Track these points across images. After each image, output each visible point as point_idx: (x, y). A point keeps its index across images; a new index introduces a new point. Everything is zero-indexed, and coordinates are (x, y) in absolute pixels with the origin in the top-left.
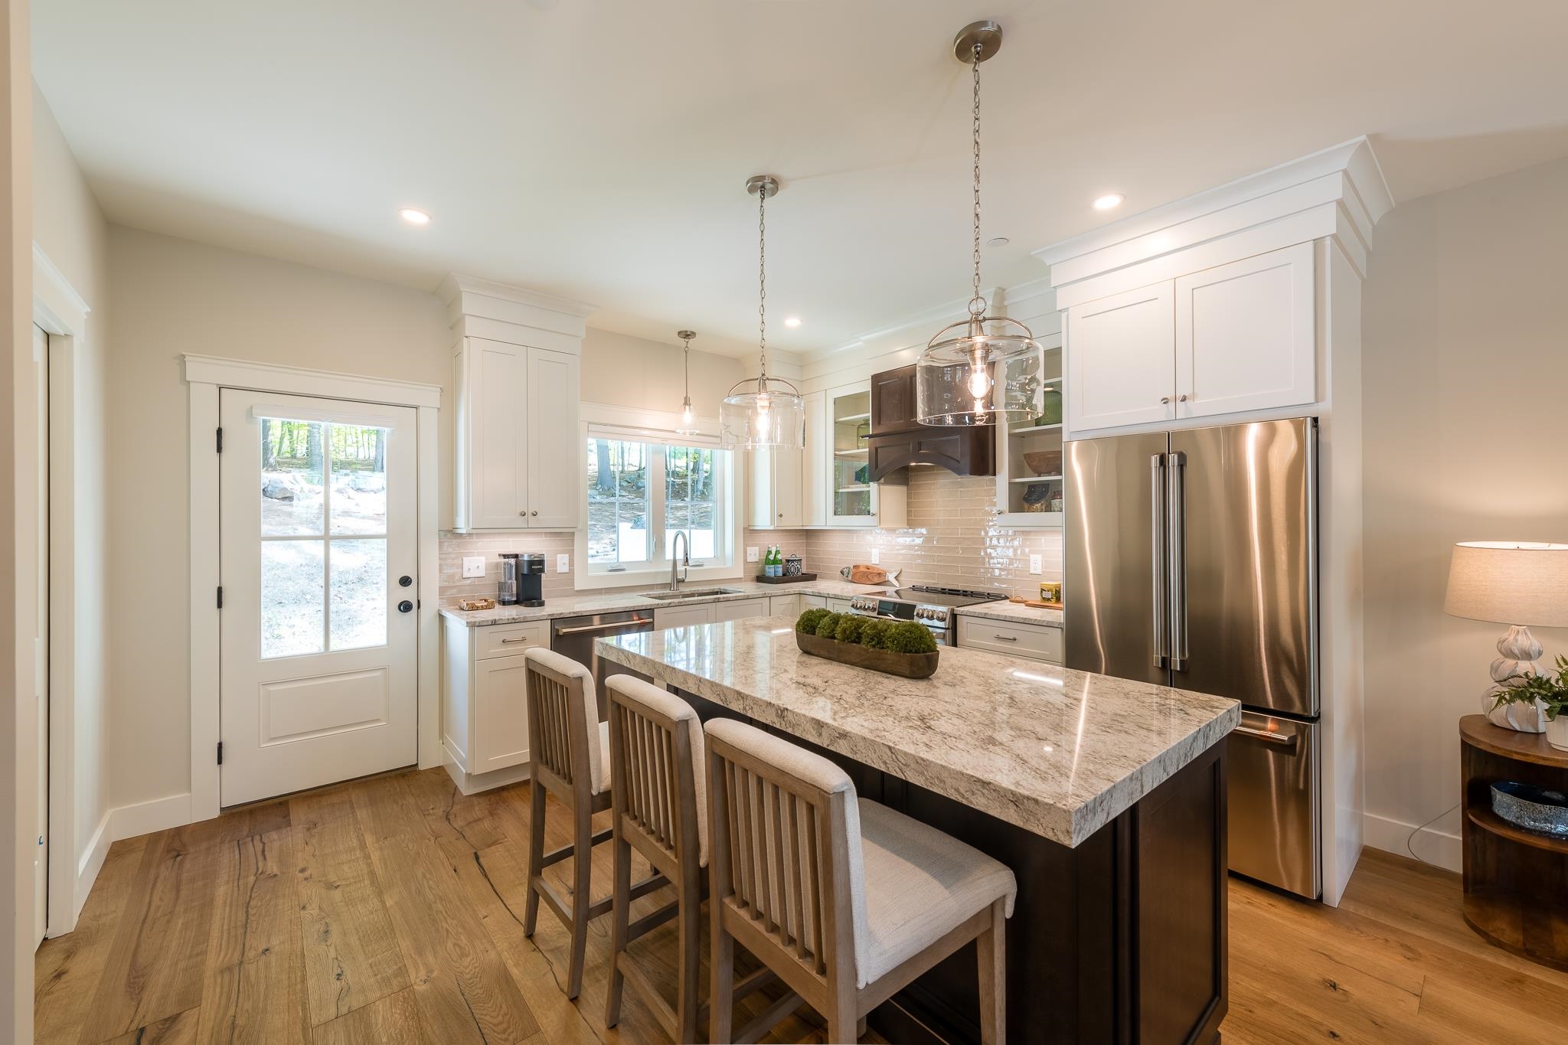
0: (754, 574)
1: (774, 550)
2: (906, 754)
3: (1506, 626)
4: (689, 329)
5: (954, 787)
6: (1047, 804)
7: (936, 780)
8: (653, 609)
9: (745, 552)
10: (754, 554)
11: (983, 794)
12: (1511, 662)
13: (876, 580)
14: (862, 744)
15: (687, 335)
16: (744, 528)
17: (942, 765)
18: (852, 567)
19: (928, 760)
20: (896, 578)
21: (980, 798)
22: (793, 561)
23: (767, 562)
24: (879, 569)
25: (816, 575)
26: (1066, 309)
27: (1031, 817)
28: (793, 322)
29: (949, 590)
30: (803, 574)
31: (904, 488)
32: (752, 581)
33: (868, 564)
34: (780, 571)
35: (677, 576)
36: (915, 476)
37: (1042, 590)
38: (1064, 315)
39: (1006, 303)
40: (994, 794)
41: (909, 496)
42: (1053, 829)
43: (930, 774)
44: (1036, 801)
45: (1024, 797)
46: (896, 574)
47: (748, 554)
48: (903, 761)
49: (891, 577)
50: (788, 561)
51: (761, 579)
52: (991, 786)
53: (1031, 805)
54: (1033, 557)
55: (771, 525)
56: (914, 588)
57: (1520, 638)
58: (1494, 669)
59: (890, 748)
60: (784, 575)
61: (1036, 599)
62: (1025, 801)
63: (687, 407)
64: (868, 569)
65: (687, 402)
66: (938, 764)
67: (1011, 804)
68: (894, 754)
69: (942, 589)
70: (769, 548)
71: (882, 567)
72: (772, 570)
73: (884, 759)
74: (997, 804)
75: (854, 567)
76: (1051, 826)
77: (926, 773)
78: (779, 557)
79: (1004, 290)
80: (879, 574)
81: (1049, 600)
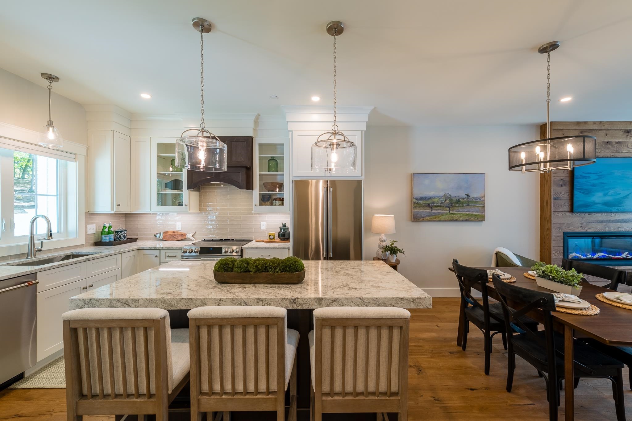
0: (92, 241)
1: (107, 226)
2: (368, 298)
3: (381, 234)
4: (54, 74)
5: (390, 304)
6: (424, 298)
7: (382, 304)
8: (36, 273)
9: (86, 228)
10: (92, 229)
11: (401, 302)
12: (382, 243)
13: (180, 238)
14: (346, 301)
15: (50, 78)
16: (85, 213)
17: (384, 298)
18: (163, 232)
19: (378, 298)
20: (192, 236)
21: (400, 304)
22: (121, 231)
23: (103, 232)
24: (181, 233)
25: (137, 238)
26: (292, 131)
27: (419, 304)
28: (146, 96)
29: (225, 239)
30: (127, 239)
31: (198, 193)
32: (91, 245)
33: (174, 230)
34: (112, 237)
35: (34, 247)
36: (204, 187)
37: (270, 236)
38: (290, 133)
39: (258, 121)
40: (406, 301)
41: (200, 197)
42: (426, 305)
43: (379, 303)
44: (420, 298)
45: (416, 298)
46: (192, 234)
47: (88, 229)
48: (367, 302)
49: (189, 236)
50: (117, 232)
51: (98, 243)
52: (404, 299)
53: (419, 300)
54: (262, 223)
55: (111, 210)
56: (205, 240)
57: (384, 237)
58: (379, 245)
59: (360, 298)
60: (115, 240)
61: (267, 239)
62: (417, 299)
63: (51, 129)
64: (174, 233)
65: (50, 124)
66: (383, 298)
67: (412, 302)
68: (362, 300)
69: (221, 239)
70: (104, 224)
71: (183, 232)
72: (107, 238)
73: (357, 304)
74: (407, 304)
75: (164, 232)
76: (425, 304)
77: (377, 303)
78: (112, 229)
79: (259, 115)
80: (182, 235)
81: (272, 239)
